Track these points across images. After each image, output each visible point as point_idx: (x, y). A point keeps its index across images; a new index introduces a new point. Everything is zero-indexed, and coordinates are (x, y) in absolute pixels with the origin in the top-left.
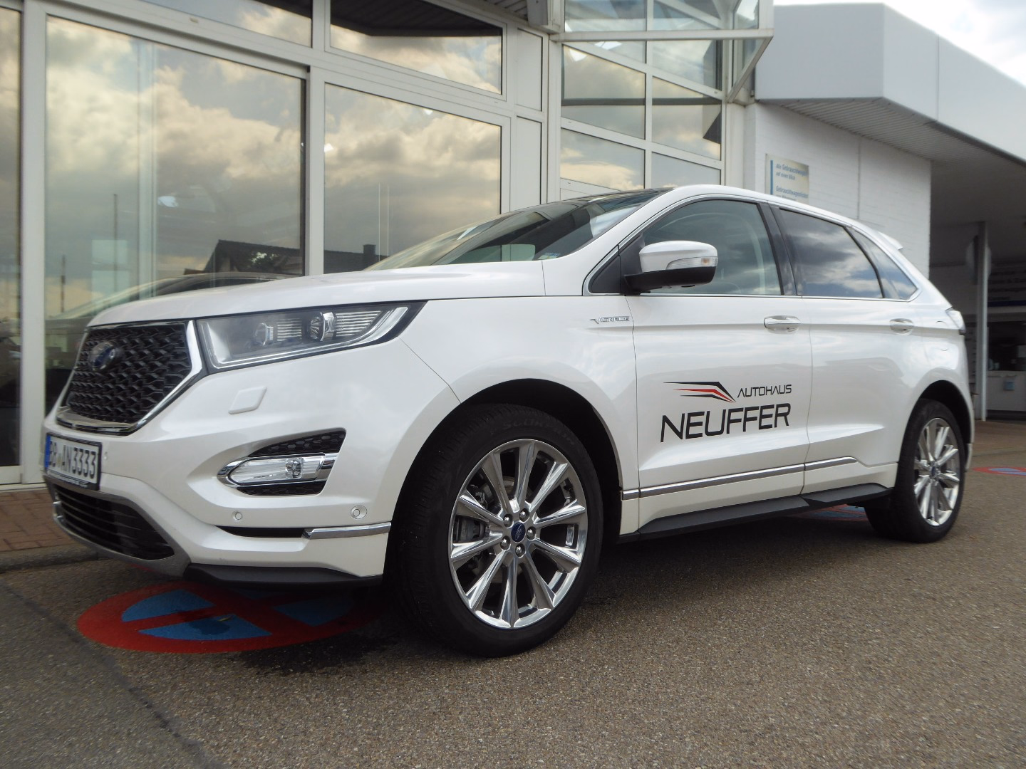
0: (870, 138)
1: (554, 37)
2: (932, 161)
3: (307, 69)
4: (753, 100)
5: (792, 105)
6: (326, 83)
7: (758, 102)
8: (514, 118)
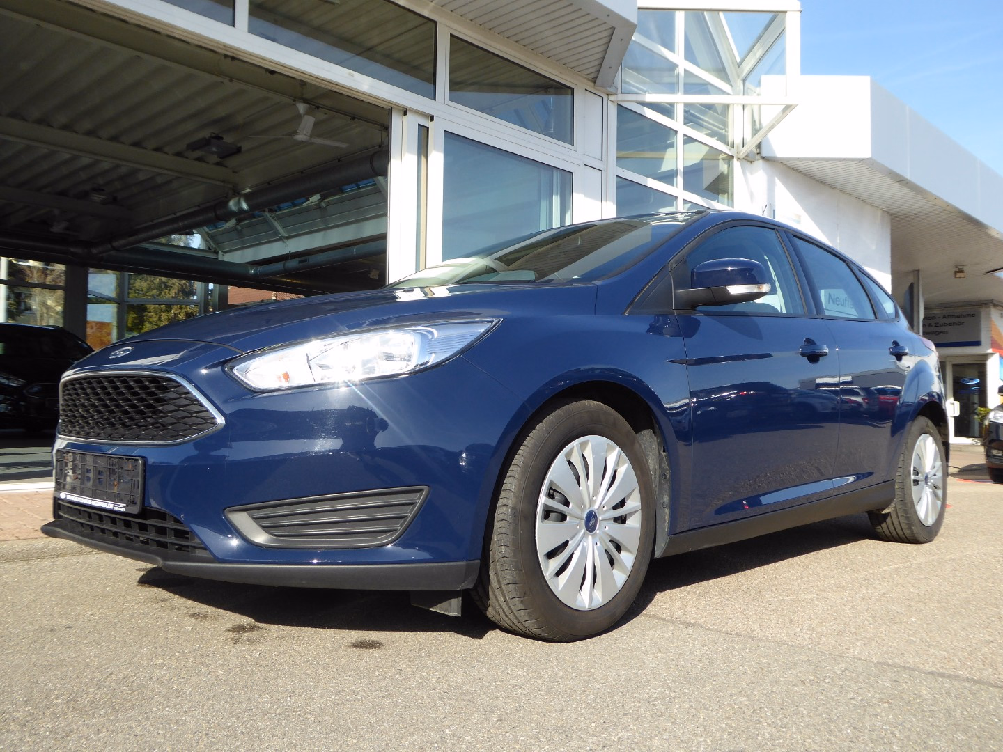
0: (846, 194)
1: (612, 98)
2: (891, 215)
3: (432, 119)
4: (758, 157)
5: (788, 163)
6: (445, 131)
7: (763, 158)
8: (583, 166)
